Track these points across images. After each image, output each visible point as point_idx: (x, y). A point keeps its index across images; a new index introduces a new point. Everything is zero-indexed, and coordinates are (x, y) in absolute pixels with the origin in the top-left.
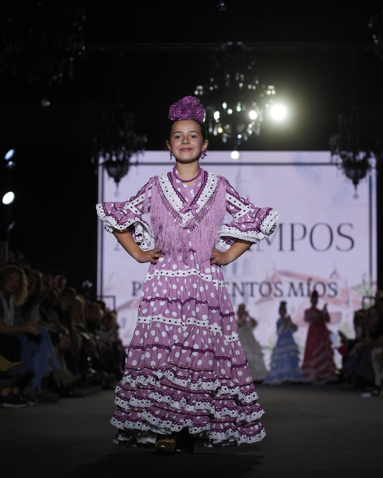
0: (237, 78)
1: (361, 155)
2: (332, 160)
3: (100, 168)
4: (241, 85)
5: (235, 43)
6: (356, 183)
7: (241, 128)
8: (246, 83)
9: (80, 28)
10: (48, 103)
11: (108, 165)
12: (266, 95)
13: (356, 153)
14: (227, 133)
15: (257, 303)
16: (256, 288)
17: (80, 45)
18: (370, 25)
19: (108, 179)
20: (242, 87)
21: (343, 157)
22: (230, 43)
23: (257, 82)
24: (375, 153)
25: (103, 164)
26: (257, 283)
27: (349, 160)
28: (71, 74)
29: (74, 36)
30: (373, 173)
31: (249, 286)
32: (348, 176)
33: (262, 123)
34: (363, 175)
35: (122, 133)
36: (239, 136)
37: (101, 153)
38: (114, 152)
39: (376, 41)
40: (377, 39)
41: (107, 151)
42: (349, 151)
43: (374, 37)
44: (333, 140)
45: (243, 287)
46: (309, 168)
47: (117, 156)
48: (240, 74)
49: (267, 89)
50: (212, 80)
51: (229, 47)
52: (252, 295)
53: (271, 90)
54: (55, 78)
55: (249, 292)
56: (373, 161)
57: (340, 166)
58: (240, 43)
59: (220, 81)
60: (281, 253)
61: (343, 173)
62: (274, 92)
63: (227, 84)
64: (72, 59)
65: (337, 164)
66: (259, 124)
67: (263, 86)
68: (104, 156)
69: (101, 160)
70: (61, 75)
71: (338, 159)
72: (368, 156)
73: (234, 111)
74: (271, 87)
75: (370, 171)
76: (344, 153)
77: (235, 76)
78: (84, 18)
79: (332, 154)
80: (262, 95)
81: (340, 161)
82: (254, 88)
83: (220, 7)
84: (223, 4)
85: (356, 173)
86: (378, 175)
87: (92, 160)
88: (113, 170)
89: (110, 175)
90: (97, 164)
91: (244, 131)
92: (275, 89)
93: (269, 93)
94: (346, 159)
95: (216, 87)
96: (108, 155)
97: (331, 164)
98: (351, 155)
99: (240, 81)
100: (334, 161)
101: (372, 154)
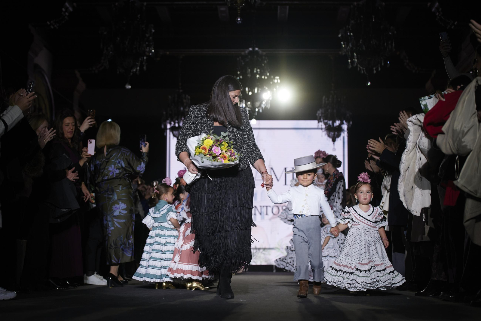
0: (255, 71)
1: (337, 123)
2: (318, 126)
3: (168, 131)
4: (258, 76)
5: (254, 49)
6: (334, 140)
7: (257, 104)
8: (261, 75)
9: (151, 38)
10: (130, 87)
11: (173, 129)
12: (274, 83)
13: (334, 122)
14: (249, 108)
15: (270, 219)
16: (270, 210)
17: (151, 49)
18: (340, 36)
19: (173, 138)
20: (259, 77)
21: (325, 124)
22: (251, 49)
23: (268, 74)
24: (346, 122)
25: (170, 129)
26: (270, 206)
27: (329, 126)
28: (145, 68)
29: (147, 43)
30: (345, 135)
31: (265, 208)
32: (329, 136)
33: (271, 101)
34: (339, 136)
35: (182, 109)
36: (257, 110)
37: (168, 121)
38: (177, 121)
39: (344, 46)
40: (344, 44)
41: (172, 120)
42: (330, 121)
43: (342, 43)
44: (319, 113)
45: (261, 209)
46: (304, 131)
47: (178, 123)
48: (257, 69)
49: (274, 78)
50: (239, 73)
51: (250, 51)
52: (267, 214)
53: (277, 79)
54: (134, 70)
55: (265, 213)
56: (345, 127)
57: (323, 130)
58: (257, 49)
59: (244, 74)
60: (286, 186)
61: (326, 134)
62: (279, 81)
63: (249, 75)
64: (145, 58)
65: (322, 129)
66: (269, 102)
67: (272, 77)
68: (170, 124)
69: (169, 126)
70: (138, 68)
71: (322, 125)
72: (342, 123)
73: (253, 93)
74: (277, 77)
75: (344, 133)
76: (326, 121)
77: (254, 70)
78: (153, 31)
79: (319, 122)
80: (271, 83)
81: (324, 126)
82: (266, 78)
83: (238, 20)
84: (239, 19)
85: (334, 134)
86: (348, 135)
87: (163, 126)
88: (176, 133)
89: (174, 136)
90: (166, 128)
91: (260, 106)
92: (280, 79)
93: (276, 81)
94: (327, 125)
95: (241, 77)
96: (173, 123)
97: (318, 129)
98: (330, 122)
99: (257, 73)
100: (320, 127)
101: (344, 122)
